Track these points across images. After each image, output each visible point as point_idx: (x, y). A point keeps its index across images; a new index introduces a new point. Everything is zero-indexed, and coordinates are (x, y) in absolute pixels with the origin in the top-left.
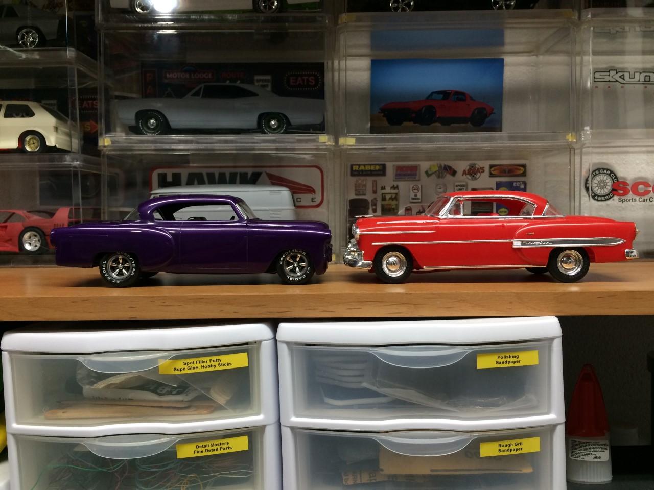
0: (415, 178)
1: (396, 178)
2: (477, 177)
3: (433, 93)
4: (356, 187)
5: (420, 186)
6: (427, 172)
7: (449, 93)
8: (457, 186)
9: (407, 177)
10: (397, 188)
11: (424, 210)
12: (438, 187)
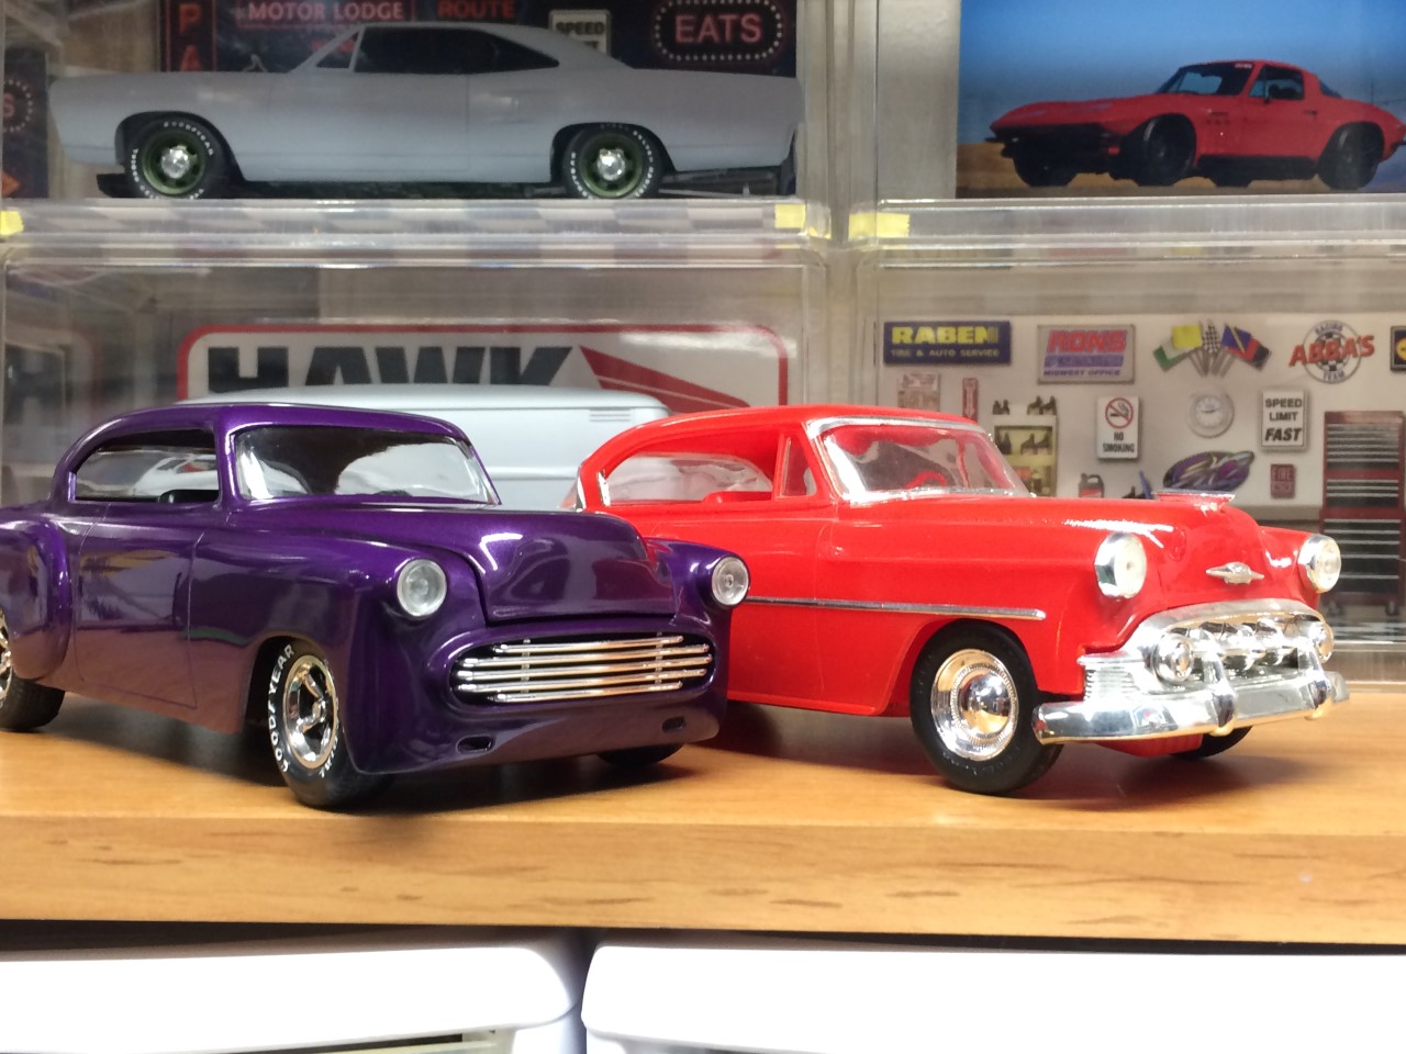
0: (1117, 373)
1: (1046, 373)
2: (1347, 370)
3: (1183, 71)
4: (901, 404)
5: (1135, 402)
6: (1160, 354)
7: (1244, 69)
8: (1273, 403)
9: (1088, 369)
10: (1052, 406)
11: (1148, 487)
12: (1203, 407)
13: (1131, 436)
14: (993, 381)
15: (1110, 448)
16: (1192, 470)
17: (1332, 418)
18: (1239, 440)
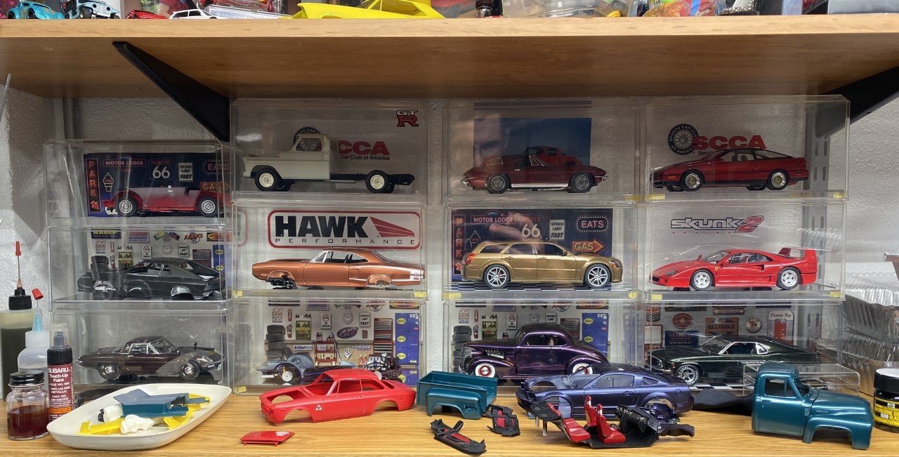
0: (326, 307)
1: (309, 307)
2: (379, 308)
4: (273, 315)
5: (330, 315)
6: (335, 305)
8: (362, 316)
10: (310, 317)
11: (333, 335)
12: (346, 316)
13: (329, 323)
14: (295, 310)
15: (324, 326)
16: (344, 331)
17: (376, 320)
18: (355, 324)
